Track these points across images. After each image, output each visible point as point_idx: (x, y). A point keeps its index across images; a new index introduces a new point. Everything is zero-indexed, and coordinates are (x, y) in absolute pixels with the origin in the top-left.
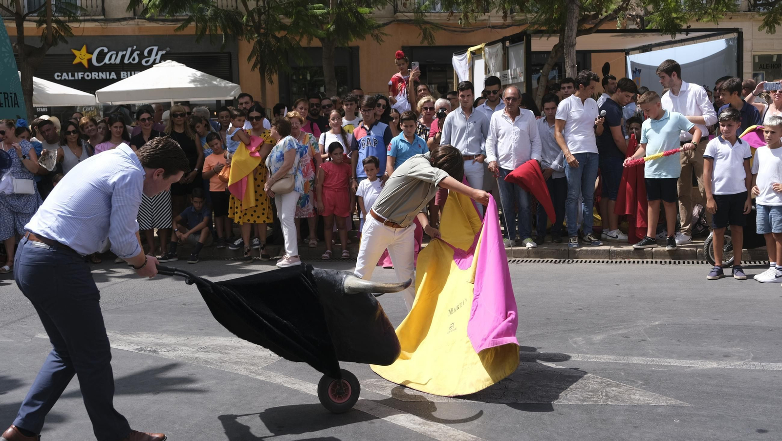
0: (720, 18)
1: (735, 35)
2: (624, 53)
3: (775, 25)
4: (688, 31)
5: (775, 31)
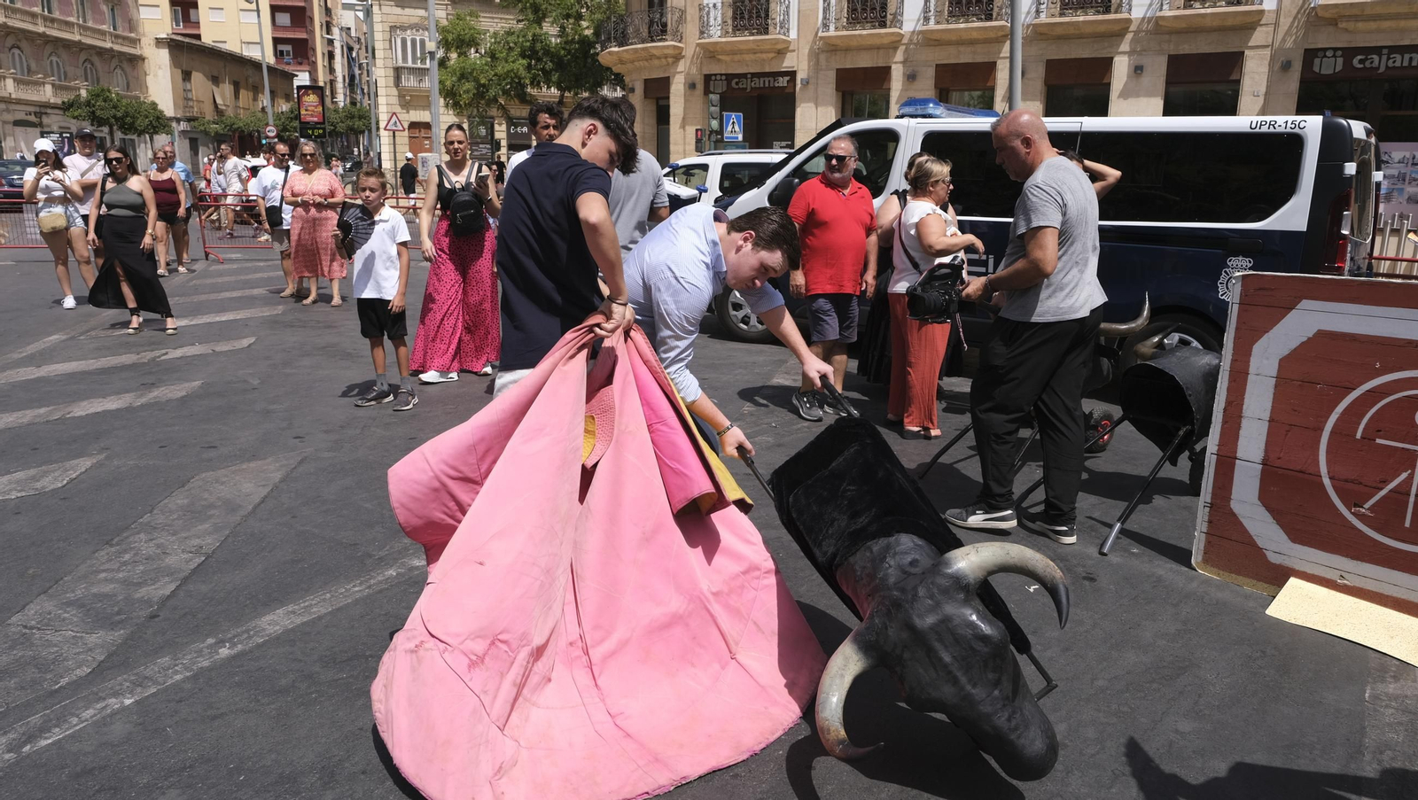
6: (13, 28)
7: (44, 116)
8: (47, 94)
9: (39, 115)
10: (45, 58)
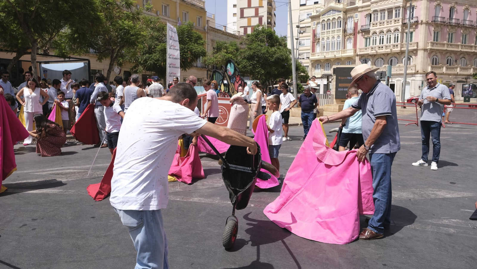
0: (81, 54)
1: (87, 62)
2: (39, 63)
3: (102, 60)
4: (70, 58)
5: (102, 62)
6: (463, 52)
7: (468, 79)
8: (471, 71)
9: (466, 79)
10: (473, 59)
